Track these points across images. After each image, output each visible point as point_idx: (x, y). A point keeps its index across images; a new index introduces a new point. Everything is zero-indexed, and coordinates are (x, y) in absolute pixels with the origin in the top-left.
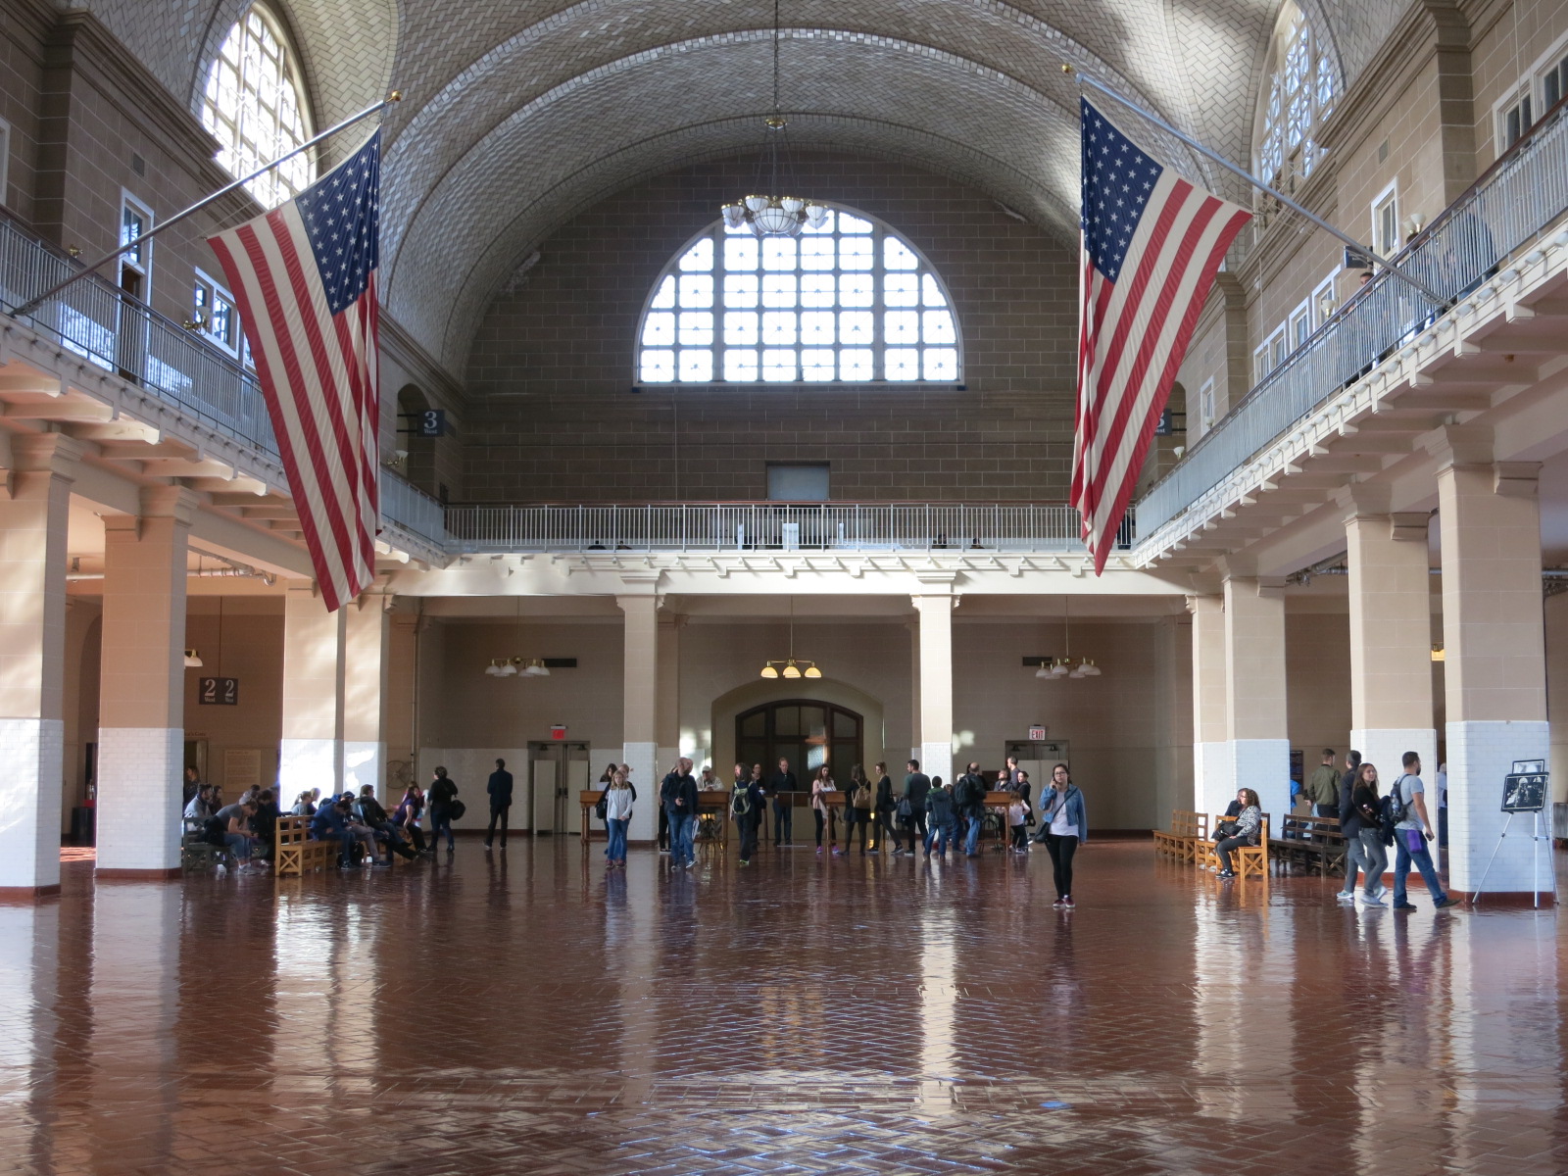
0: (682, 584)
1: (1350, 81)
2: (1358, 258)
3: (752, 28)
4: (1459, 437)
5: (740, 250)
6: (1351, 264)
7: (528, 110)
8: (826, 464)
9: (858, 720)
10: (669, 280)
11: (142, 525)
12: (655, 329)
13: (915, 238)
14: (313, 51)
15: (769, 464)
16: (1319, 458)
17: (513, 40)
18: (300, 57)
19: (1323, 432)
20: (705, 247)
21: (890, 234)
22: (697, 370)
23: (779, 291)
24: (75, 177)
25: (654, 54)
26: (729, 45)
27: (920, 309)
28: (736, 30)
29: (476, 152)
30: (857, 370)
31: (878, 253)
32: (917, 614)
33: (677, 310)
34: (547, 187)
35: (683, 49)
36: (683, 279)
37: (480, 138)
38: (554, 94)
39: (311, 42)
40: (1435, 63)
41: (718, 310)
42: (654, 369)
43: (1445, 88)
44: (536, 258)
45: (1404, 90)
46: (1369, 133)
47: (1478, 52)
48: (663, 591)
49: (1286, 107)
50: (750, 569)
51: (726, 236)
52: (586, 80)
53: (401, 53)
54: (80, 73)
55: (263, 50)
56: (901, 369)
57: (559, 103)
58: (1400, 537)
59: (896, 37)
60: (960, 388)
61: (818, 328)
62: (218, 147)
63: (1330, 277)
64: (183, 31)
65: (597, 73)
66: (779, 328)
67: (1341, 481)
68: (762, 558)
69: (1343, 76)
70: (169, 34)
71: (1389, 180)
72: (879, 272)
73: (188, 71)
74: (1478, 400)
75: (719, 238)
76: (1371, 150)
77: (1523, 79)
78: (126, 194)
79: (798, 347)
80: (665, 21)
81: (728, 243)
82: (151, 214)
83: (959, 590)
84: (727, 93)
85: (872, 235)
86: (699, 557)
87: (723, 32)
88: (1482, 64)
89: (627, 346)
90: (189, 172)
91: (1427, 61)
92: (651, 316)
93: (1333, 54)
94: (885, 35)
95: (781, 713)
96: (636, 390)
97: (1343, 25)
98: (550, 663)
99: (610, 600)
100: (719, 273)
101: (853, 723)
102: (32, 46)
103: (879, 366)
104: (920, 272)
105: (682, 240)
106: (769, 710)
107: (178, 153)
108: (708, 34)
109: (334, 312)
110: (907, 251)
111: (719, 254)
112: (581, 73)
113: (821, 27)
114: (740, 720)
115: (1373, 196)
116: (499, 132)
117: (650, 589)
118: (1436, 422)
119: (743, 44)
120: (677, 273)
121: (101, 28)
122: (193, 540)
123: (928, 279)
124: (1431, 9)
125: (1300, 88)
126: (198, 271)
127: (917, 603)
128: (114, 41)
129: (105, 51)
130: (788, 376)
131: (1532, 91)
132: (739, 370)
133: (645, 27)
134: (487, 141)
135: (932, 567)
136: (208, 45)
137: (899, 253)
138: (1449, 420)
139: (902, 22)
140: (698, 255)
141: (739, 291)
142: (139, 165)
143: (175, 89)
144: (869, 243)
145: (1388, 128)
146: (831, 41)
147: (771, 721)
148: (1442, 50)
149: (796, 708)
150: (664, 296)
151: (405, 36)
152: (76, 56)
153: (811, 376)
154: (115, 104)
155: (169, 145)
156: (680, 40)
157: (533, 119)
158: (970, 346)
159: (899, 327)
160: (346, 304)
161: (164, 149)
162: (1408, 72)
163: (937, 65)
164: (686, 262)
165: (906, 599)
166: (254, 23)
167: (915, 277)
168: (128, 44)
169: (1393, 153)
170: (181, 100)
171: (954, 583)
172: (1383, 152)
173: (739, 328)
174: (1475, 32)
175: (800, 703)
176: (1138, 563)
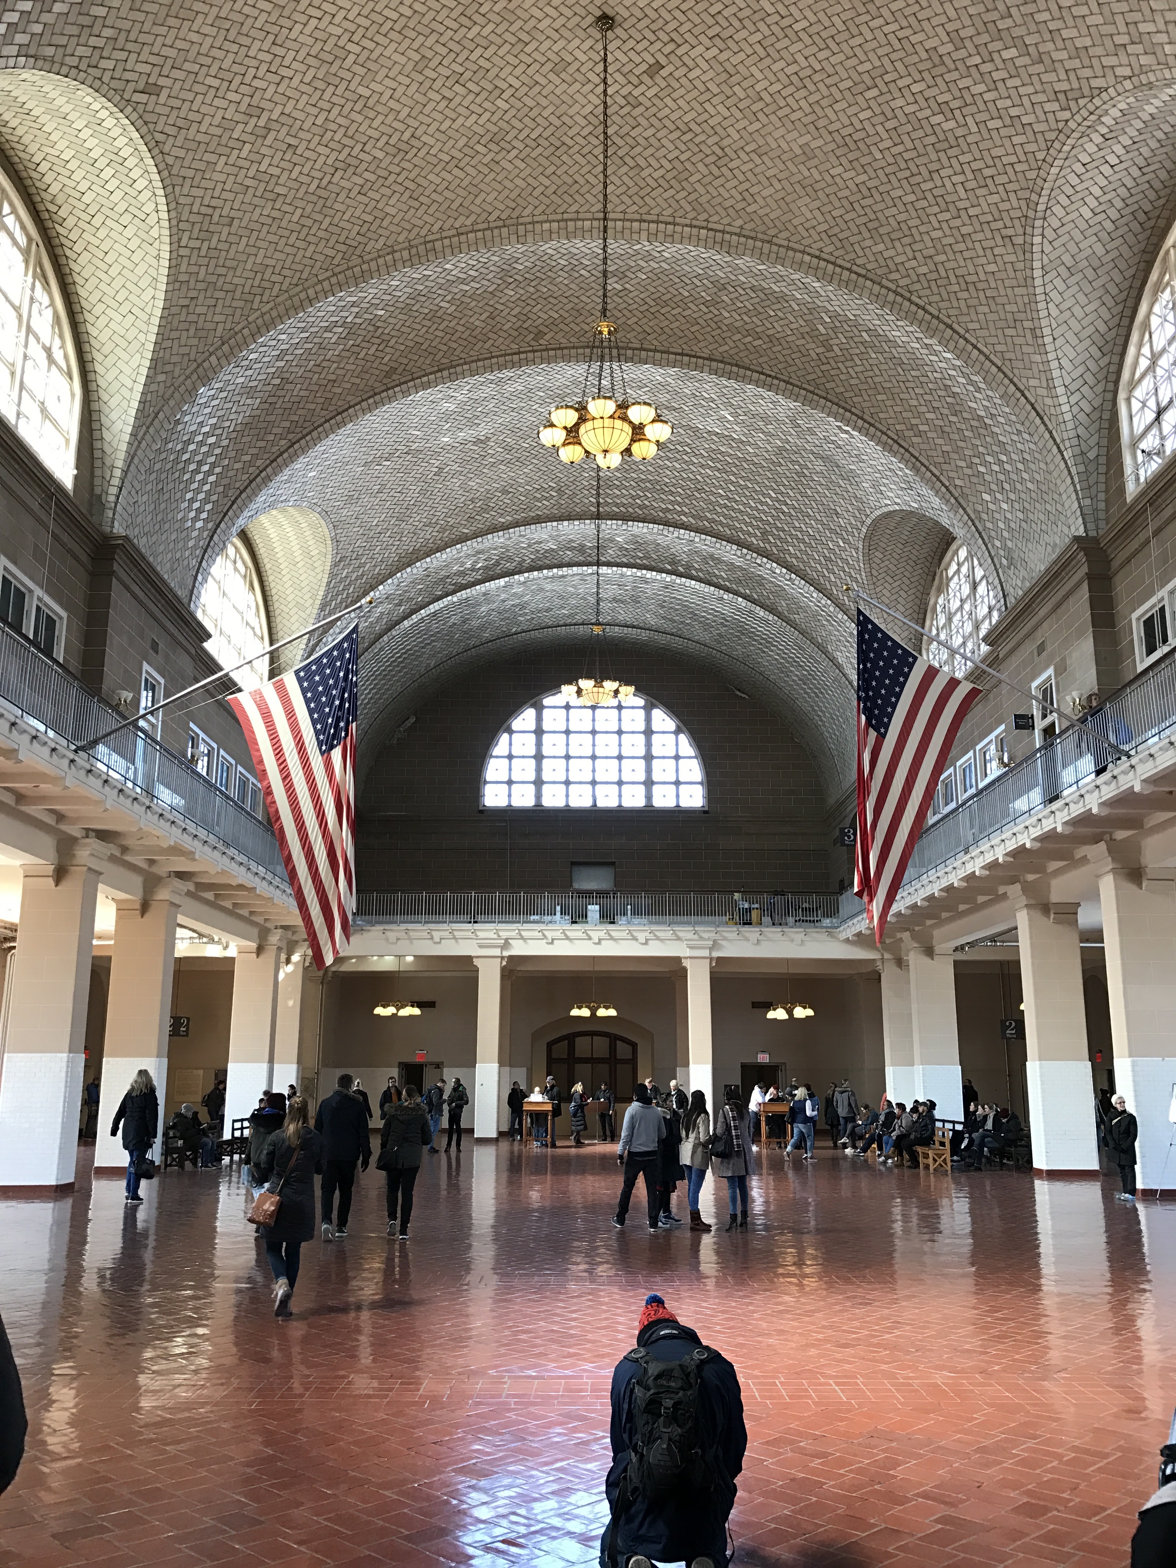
0: (519, 949)
1: (1011, 600)
2: (1024, 722)
3: (570, 565)
4: (1116, 850)
5: (553, 719)
6: (1018, 727)
7: (415, 618)
8: (613, 864)
9: (634, 1046)
10: (505, 737)
11: (145, 907)
12: (495, 770)
13: (673, 710)
14: (269, 572)
15: (573, 864)
16: (1005, 865)
17: (409, 570)
18: (260, 577)
19: (1011, 845)
20: (529, 714)
21: (656, 707)
22: (524, 799)
23: (581, 745)
24: (111, 655)
25: (502, 582)
26: (553, 577)
27: (677, 757)
28: (560, 566)
29: (378, 645)
30: (634, 799)
31: (648, 720)
32: (685, 970)
33: (510, 757)
34: (423, 671)
35: (522, 579)
36: (514, 736)
37: (381, 636)
38: (433, 608)
39: (268, 566)
40: (1085, 586)
41: (539, 757)
42: (493, 797)
43: (1094, 603)
44: (412, 720)
45: (1059, 605)
46: (1028, 636)
47: (1118, 578)
48: (506, 954)
49: (950, 619)
50: (567, 938)
51: (543, 707)
52: (455, 599)
53: (332, 575)
54: (119, 579)
55: (236, 569)
56: (664, 799)
57: (435, 614)
58: (1057, 922)
59: (668, 572)
60: (705, 812)
61: (607, 770)
62: (209, 636)
63: (992, 736)
64: (187, 553)
65: (464, 594)
66: (580, 770)
67: (1013, 881)
68: (576, 930)
69: (1004, 596)
70: (178, 555)
71: (1046, 668)
72: (648, 732)
73: (190, 581)
74: (1134, 823)
75: (540, 709)
76: (1030, 647)
77: (1160, 594)
78: (146, 666)
79: (594, 783)
80: (510, 559)
81: (545, 712)
82: (162, 681)
83: (715, 954)
84: (548, 610)
85: (644, 708)
86: (531, 930)
87: (550, 567)
88: (1121, 586)
89: (475, 781)
90: (189, 653)
91: (1078, 585)
92: (492, 760)
93: (997, 582)
94: (661, 571)
95: (578, 1040)
96: (482, 812)
97: (1004, 562)
98: (420, 1005)
99: (469, 959)
100: (539, 732)
101: (629, 1048)
102: (84, 558)
103: (649, 797)
104: (677, 732)
105: (514, 709)
106: (571, 1038)
107: (181, 638)
108: (540, 569)
109: (322, 753)
110: (668, 719)
111: (539, 719)
112: (454, 592)
113: (618, 565)
114: (550, 1045)
115: (1033, 680)
116: (394, 633)
117: (497, 952)
118: (1096, 840)
119: (563, 576)
120: (510, 732)
121: (133, 545)
122: (181, 919)
123: (683, 738)
124: (1082, 549)
125: (961, 607)
126: (192, 725)
127: (686, 963)
128: (143, 558)
129: (136, 564)
130: (587, 803)
131: (1166, 602)
132: (553, 799)
133: (498, 563)
134: (385, 638)
135: (696, 937)
136: (204, 564)
137: (662, 720)
138: (1107, 837)
139: (673, 563)
140: (525, 719)
141: (552, 745)
142: (155, 647)
143: (181, 593)
144: (642, 713)
145: (1045, 632)
146: (622, 575)
147: (572, 1047)
148: (1090, 577)
149: (589, 1038)
150: (501, 747)
151: (335, 565)
152: (116, 567)
153: (601, 804)
154: (140, 602)
155: (176, 632)
156: (520, 572)
157: (416, 624)
158: (711, 783)
159: (662, 770)
160: (332, 747)
161: (172, 635)
162: (1062, 593)
163: (695, 592)
164: (517, 724)
165: (678, 960)
166: (231, 550)
167: (673, 736)
168: (151, 559)
169: (1049, 649)
170: (185, 601)
171: (711, 949)
172: (1041, 649)
173: (552, 770)
174: (1115, 564)
175: (592, 1034)
176: (843, 936)
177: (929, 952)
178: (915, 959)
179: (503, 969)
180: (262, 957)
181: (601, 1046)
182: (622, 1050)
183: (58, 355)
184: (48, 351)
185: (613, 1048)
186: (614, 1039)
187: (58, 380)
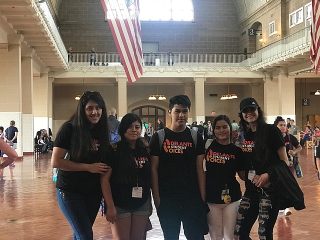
8: (158, 42)
9: (164, 111)
15: (142, 42)
50: (151, 71)
60: (193, 22)
83: (206, 77)
95: (144, 109)
96: (106, 21)
99: (114, 79)
101: (162, 112)
103: (171, 16)
106: (141, 108)
114: (133, 111)
117: (125, 76)
127: (195, 80)
135: (199, 70)
147: (141, 112)
165: (192, 78)
171: (204, 74)
175: (148, 107)
176: (253, 69)
177: (287, 74)
178: (281, 77)
180: (42, 78)
181: (152, 111)
182: (160, 112)
185: (156, 112)
186: (157, 108)
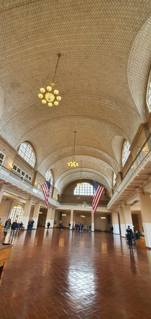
0: (75, 209)
7: (67, 177)
8: (86, 201)
12: (75, 191)
14: (54, 173)
15: (83, 201)
18: (52, 173)
22: (78, 194)
25: (76, 173)
32: (91, 213)
37: (64, 178)
40: (120, 176)
41: (79, 190)
42: (75, 194)
51: (80, 185)
54: (37, 174)
56: (92, 194)
57: (69, 176)
64: (44, 172)
72: (90, 187)
79: (85, 193)
82: (41, 183)
86: (76, 207)
89: (73, 192)
93: (116, 174)
98: (67, 215)
99: (70, 210)
100: (79, 187)
103: (90, 194)
117: (73, 209)
124: (120, 173)
128: (39, 172)
130: (84, 195)
132: (81, 194)
139: (91, 172)
141: (81, 188)
144: (90, 185)
150: (76, 188)
154: (39, 176)
159: (91, 191)
163: (94, 175)
164: (77, 186)
165: (90, 211)
166: (50, 171)
168: (41, 173)
170: (44, 176)
173: (81, 191)
176: (107, 209)
179: (74, 211)
183: (34, 157)
184: (33, 157)
187: (33, 159)
